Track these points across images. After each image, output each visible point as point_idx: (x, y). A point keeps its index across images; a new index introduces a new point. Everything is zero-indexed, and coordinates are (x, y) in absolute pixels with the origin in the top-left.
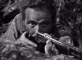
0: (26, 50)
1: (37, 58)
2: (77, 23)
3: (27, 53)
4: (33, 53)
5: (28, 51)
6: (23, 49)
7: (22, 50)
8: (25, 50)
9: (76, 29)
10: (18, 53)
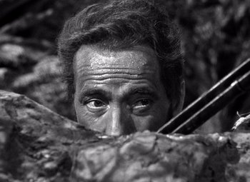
0: (38, 119)
1: (70, 141)
2: (196, 40)
3: (40, 128)
4: (57, 127)
5: (43, 122)
6: (29, 114)
7: (25, 116)
8: (33, 117)
9: (194, 57)
10: (11, 127)
